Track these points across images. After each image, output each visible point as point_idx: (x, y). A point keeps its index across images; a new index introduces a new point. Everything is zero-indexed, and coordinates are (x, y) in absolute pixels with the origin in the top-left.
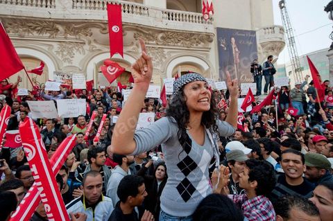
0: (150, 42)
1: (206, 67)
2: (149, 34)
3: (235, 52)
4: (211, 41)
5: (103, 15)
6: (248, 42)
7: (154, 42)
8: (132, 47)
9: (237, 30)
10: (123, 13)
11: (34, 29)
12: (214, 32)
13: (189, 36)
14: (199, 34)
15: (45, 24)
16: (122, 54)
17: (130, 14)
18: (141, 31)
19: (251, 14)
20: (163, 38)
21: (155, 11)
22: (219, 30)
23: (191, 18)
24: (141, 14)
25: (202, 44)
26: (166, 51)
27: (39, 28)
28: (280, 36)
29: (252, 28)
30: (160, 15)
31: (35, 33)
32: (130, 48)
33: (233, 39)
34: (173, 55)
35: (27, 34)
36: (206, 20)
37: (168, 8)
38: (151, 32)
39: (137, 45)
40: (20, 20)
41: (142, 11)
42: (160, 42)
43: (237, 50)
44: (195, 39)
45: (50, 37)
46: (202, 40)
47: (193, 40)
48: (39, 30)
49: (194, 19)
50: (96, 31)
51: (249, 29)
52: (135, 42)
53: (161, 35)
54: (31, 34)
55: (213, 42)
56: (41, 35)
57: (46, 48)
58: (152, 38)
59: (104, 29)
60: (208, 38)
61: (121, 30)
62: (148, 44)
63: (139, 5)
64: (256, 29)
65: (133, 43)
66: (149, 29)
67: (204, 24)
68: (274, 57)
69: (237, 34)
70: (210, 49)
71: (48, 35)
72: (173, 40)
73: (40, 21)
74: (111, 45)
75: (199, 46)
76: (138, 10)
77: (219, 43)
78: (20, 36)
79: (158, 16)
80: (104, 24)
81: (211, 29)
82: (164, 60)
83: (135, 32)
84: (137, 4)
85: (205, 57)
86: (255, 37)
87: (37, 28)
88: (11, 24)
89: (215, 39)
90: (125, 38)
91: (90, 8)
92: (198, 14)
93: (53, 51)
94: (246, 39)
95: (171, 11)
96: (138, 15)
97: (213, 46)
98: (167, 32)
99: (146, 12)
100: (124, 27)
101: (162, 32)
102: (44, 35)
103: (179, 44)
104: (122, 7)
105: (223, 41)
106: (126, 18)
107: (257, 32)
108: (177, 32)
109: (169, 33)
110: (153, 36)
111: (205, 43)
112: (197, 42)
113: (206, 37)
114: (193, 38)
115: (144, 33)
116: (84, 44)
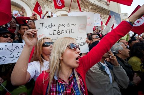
0: (86, 10)
4: (108, 15)
7: (87, 10)
9: (115, 13)
18: (83, 2)
20: (91, 9)
25: (105, 15)
29: (119, 13)
33: (114, 16)
36: (108, 4)
38: (87, 4)
43: (115, 21)
44: (103, 12)
49: (104, 3)
53: (91, 7)
58: (86, 7)
66: (87, 1)
67: (107, 6)
70: (107, 18)
72: (95, 10)
75: (104, 16)
86: (120, 17)
93: (31, 2)
98: (94, 5)
101: (92, 5)
107: (121, 15)
108: (98, 7)
109: (95, 6)
110: (87, 7)
111: (106, 15)
112: (104, 14)
113: (107, 12)
114: (103, 11)
115: (84, 4)
116: (52, 2)
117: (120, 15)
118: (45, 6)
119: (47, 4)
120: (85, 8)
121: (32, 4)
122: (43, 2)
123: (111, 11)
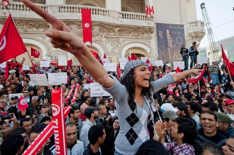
1: (148, 50)
2: (110, 28)
3: (170, 40)
4: (152, 33)
5: (78, 16)
6: (178, 33)
7: (113, 34)
8: (97, 37)
9: (171, 25)
10: (92, 14)
11: (34, 26)
12: (155, 26)
13: (137, 29)
14: (143, 27)
15: (41, 23)
16: (91, 42)
17: (97, 15)
18: (104, 27)
19: (180, 13)
20: (119, 31)
21: (114, 13)
22: (158, 25)
23: (138, 17)
24: (104, 15)
25: (146, 34)
26: (121, 39)
27: (37, 25)
28: (202, 28)
29: (181, 23)
30: (117, 15)
31: (34, 29)
32: (97, 38)
33: (168, 31)
34: (126, 42)
35: (29, 29)
36: (149, 18)
37: (122, 11)
38: (111, 27)
39: (101, 36)
40: (25, 20)
41: (105, 13)
42: (117, 33)
43: (170, 38)
44: (141, 31)
45: (44, 31)
46: (146, 32)
48: (37, 27)
49: (140, 18)
50: (74, 27)
51: (179, 24)
52: (100, 34)
53: (117, 29)
54: (31, 30)
55: (154, 33)
56: (38, 30)
57: (41, 39)
58: (111, 31)
59: (79, 26)
60: (150, 30)
61: (91, 26)
62: (109, 35)
63: (103, 9)
64: (184, 23)
65: (98, 34)
66: (109, 25)
67: (147, 21)
68: (197, 43)
69: (171, 27)
70: (151, 37)
71: (43, 30)
72: (125, 32)
73: (37, 21)
74: (84, 36)
75: (144, 36)
76: (102, 13)
77: (158, 33)
78: (25, 31)
79: (115, 16)
80: (79, 22)
81: (152, 24)
82: (119, 46)
83: (100, 27)
84: (101, 8)
85: (147, 43)
86: (184, 29)
87: (36, 26)
88: (19, 23)
89: (155, 31)
90: (93, 31)
91: (70, 12)
92: (143, 14)
93: (46, 40)
94: (177, 30)
95: (124, 12)
96: (102, 16)
97: (154, 36)
98: (122, 26)
99: (107, 13)
100: (93, 24)
101: (118, 26)
102: (40, 30)
103: (130, 35)
104: (92, 11)
105: (161, 32)
106: (94, 18)
107: (185, 26)
108: (129, 27)
111: (148, 33)
112: (142, 33)
113: (148, 30)
114: (139, 30)
115: (106, 28)
117: (182, 26)
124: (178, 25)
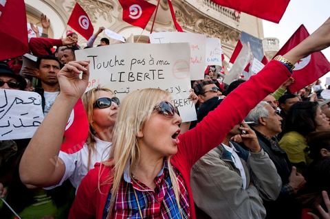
0: (188, 27)
7: (192, 28)
13: (223, 30)
14: (231, 29)
18: (183, 10)
20: (201, 25)
23: (225, 12)
29: (259, 36)
33: (249, 43)
36: (236, 18)
42: (197, 29)
43: (252, 54)
46: (231, 37)
47: (225, 35)
49: (227, 13)
53: (200, 21)
58: (190, 22)
62: (186, 28)
64: (261, 38)
65: (170, 22)
66: (193, 10)
67: (235, 21)
69: (251, 39)
72: (208, 29)
75: (228, 42)
81: (240, 27)
83: (177, 10)
85: (230, 55)
86: (262, 45)
92: (230, 10)
98: (207, 19)
101: (202, 17)
103: (213, 36)
107: (263, 42)
108: (215, 22)
109: (208, 21)
110: (192, 21)
111: (232, 40)
112: (227, 38)
113: (235, 34)
114: (225, 32)
115: (185, 14)
116: (112, 7)
117: (261, 41)
118: (97, 15)
119: (101, 11)
120: (188, 24)
121: (67, 10)
122: (91, 6)
123: (243, 33)
124: (258, 39)
